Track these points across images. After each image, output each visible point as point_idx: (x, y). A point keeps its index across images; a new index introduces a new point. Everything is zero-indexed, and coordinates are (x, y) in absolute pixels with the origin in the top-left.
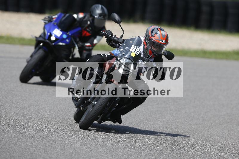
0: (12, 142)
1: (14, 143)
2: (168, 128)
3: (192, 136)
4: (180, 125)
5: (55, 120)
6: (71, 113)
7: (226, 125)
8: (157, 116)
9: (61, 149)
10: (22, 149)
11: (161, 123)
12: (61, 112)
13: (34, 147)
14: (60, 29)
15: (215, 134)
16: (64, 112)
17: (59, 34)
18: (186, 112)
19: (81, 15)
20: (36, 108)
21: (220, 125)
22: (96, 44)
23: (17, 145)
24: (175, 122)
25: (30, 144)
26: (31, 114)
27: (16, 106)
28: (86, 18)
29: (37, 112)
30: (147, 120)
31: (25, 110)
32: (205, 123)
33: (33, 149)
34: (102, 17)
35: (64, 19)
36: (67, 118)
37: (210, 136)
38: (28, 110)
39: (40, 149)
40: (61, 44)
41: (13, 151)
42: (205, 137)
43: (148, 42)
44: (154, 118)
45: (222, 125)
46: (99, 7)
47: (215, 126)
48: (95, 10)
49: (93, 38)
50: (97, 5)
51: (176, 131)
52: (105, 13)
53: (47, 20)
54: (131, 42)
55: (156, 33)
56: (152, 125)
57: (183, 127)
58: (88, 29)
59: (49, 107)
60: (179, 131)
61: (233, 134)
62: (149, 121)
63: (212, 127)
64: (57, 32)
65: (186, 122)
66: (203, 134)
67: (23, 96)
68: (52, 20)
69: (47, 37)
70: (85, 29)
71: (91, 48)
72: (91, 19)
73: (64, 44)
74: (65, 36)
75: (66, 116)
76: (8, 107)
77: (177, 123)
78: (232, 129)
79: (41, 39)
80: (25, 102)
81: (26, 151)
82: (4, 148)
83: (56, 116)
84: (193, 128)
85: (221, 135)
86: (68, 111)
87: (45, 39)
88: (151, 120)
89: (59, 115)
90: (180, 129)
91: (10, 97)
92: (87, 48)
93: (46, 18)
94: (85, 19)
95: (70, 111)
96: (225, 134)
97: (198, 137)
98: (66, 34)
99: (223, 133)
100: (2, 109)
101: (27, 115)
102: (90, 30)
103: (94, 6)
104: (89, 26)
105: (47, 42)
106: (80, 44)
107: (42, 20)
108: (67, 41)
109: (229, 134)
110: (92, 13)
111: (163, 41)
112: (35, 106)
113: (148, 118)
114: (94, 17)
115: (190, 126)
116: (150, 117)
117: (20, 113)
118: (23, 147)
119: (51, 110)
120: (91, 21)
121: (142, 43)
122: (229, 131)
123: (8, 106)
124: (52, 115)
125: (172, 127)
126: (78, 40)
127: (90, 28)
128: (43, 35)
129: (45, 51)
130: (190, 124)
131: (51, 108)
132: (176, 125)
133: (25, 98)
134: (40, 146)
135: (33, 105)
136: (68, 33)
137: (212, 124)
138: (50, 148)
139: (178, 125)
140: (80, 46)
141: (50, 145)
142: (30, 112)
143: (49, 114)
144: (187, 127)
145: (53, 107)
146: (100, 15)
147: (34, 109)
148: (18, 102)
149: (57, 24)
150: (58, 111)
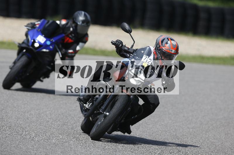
0: (14, 146)
1: (15, 146)
2: (166, 131)
3: (190, 139)
4: (178, 129)
5: (56, 124)
6: (72, 117)
7: (223, 129)
8: (156, 120)
9: (61, 152)
10: (23, 152)
11: (160, 127)
12: (62, 116)
13: (35, 149)
14: (44, 36)
15: (212, 137)
16: (65, 116)
17: (43, 40)
18: (184, 116)
19: (64, 22)
20: (37, 112)
21: (217, 128)
22: (78, 51)
23: (18, 148)
24: (174, 126)
25: (31, 147)
26: (32, 117)
27: (17, 110)
28: (69, 24)
29: (38, 116)
30: (146, 124)
31: (26, 114)
32: (202, 127)
33: (34, 151)
34: (85, 23)
35: (47, 25)
36: (68, 122)
37: (207, 139)
38: (29, 114)
39: (41, 152)
40: (44, 50)
41: (14, 154)
42: (202, 140)
43: (158, 52)
44: (153, 122)
45: (219, 128)
46: (82, 13)
47: (213, 129)
48: (78, 17)
49: (75, 45)
50: (80, 12)
51: (175, 134)
52: (88, 20)
53: (30, 26)
54: (143, 52)
55: (167, 43)
56: (151, 128)
57: (181, 130)
58: (70, 36)
59: (49, 111)
60: (177, 134)
61: (230, 137)
62: (148, 125)
63: (210, 131)
64: (41, 39)
65: (184, 125)
66: (200, 137)
67: (25, 100)
68: (35, 27)
69: (30, 44)
70: (68, 36)
71: (73, 54)
72: (73, 25)
73: (47, 51)
74: (48, 43)
75: (66, 120)
76: (10, 111)
77: (175, 127)
78: (229, 132)
79: (24, 45)
80: (26, 106)
81: (27, 153)
82: (6, 151)
83: (56, 120)
84: (190, 132)
85: (218, 138)
86: (68, 115)
87: (28, 45)
88: (150, 124)
89: (60, 119)
90: (178, 132)
91: (11, 101)
92: (70, 54)
93: (28, 24)
94: (67, 26)
95: (70, 115)
96: (222, 137)
97: (196, 141)
98: (50, 41)
99: (220, 136)
100: (4, 113)
101: (28, 119)
102: (73, 37)
103: (76, 13)
104: (72, 33)
105: (31, 49)
106: (63, 51)
107: (25, 26)
108: (51, 47)
109: (226, 137)
110: (75, 20)
111: (173, 51)
112: (36, 110)
113: (146, 122)
114: (77, 24)
115: (188, 130)
116: (149, 121)
117: (21, 117)
118: (24, 151)
119: (52, 114)
120: (74, 28)
121: (152, 53)
122: (226, 135)
123: (10, 109)
124: (53, 119)
125: (170, 131)
126: (60, 46)
127: (73, 35)
128: (26, 42)
129: (28, 57)
130: (188, 128)
131: (52, 112)
132: (174, 128)
133: (26, 102)
134: (41, 149)
135: (34, 109)
136: (51, 40)
137: (209, 127)
138: (51, 151)
139: (176, 128)
140: (63, 53)
141: (50, 148)
142: (31, 115)
143: (49, 117)
144: (185, 131)
145: (53, 111)
146: (83, 22)
147: (35, 113)
148: (19, 106)
149: (40, 30)
150: (59, 114)
